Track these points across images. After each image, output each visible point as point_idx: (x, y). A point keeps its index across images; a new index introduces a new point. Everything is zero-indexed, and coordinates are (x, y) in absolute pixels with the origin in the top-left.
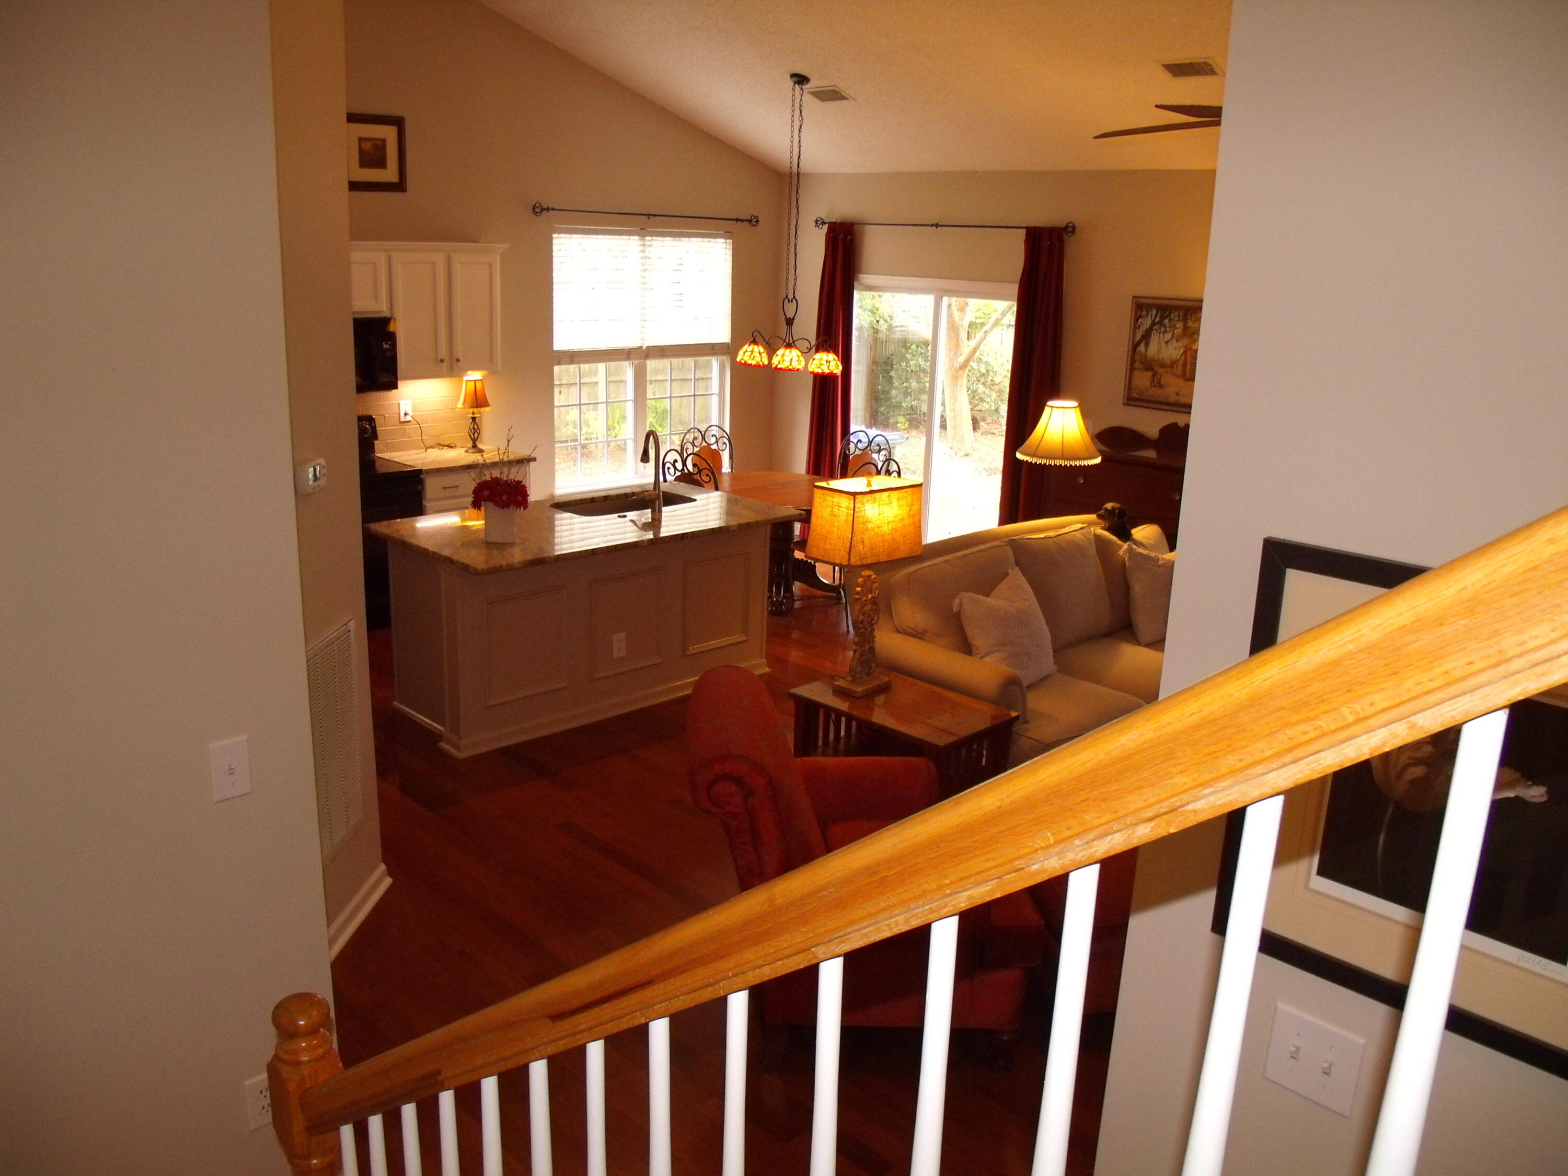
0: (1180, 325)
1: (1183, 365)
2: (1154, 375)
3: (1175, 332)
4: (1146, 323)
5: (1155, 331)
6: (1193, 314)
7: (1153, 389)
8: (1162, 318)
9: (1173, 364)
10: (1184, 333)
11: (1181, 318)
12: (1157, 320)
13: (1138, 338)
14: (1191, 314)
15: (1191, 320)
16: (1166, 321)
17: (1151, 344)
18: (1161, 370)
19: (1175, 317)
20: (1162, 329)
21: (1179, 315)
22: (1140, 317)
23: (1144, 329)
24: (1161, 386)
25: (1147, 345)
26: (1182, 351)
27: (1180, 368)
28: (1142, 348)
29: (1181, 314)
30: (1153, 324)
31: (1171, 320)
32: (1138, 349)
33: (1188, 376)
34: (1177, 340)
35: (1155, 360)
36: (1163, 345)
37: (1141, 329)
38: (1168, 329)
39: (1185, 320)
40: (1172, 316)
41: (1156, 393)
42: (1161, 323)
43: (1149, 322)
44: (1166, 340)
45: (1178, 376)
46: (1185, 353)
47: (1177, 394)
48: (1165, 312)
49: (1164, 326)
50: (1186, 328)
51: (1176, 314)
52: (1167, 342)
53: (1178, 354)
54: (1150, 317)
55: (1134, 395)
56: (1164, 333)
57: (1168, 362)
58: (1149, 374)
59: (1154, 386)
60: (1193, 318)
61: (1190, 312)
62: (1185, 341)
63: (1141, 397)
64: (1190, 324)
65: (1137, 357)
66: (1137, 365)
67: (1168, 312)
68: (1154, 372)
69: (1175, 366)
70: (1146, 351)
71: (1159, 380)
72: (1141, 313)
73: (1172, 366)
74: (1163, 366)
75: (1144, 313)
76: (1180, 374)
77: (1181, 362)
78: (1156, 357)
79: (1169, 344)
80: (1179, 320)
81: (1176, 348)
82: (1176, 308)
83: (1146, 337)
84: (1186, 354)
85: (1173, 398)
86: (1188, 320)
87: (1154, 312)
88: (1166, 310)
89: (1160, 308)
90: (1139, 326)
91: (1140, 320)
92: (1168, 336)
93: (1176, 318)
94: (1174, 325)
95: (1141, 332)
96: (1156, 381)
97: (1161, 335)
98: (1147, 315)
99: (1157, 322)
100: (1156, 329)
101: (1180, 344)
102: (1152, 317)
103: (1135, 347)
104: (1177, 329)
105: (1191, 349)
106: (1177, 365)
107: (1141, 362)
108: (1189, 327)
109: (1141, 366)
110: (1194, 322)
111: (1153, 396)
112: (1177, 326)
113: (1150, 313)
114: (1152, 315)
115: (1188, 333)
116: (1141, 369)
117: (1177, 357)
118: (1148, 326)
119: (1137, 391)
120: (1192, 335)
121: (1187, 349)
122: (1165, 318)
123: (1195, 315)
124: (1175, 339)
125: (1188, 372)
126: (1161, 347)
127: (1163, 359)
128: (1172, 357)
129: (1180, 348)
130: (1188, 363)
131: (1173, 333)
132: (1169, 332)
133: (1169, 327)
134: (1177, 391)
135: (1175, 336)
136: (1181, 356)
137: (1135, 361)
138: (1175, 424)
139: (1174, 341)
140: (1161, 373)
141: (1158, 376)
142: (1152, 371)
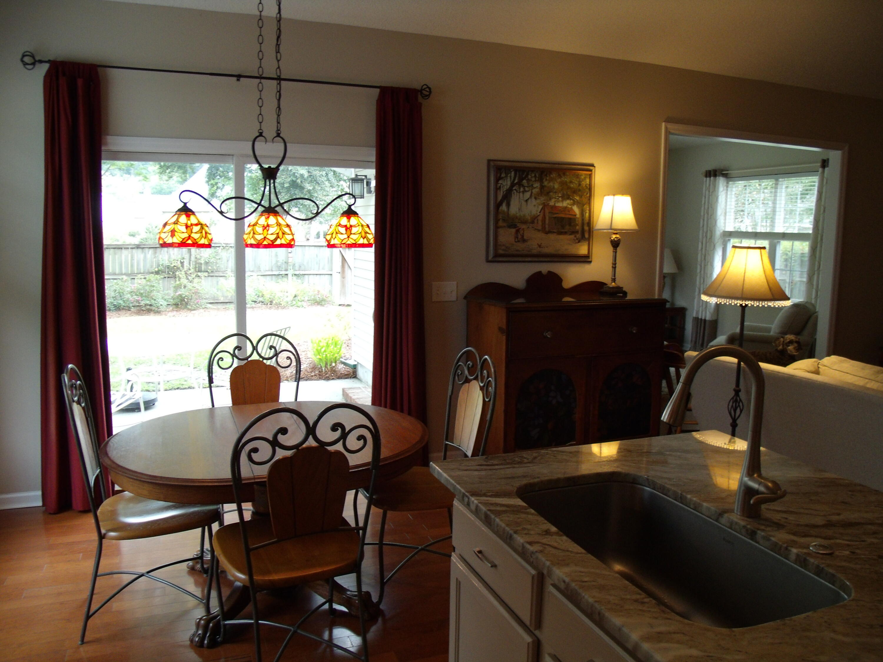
0: (537, 185)
1: (542, 221)
2: (518, 231)
3: (533, 191)
4: (506, 184)
5: (515, 191)
6: (548, 175)
7: (518, 244)
8: (521, 180)
9: (534, 220)
10: (541, 191)
11: (537, 179)
12: (516, 181)
13: (500, 198)
14: (546, 175)
15: (546, 180)
16: (525, 181)
17: (512, 203)
18: (522, 226)
19: (532, 177)
20: (522, 189)
21: (535, 176)
22: (500, 179)
23: (505, 190)
24: (524, 241)
25: (508, 205)
26: (541, 207)
27: (540, 223)
28: (504, 207)
29: (537, 176)
30: (513, 185)
31: (528, 180)
32: (500, 208)
33: (547, 229)
34: (536, 198)
35: (517, 217)
36: (524, 203)
37: (502, 189)
38: (526, 189)
39: (541, 180)
40: (530, 177)
41: (520, 246)
42: (520, 184)
43: (509, 183)
44: (525, 199)
45: (539, 230)
46: (543, 209)
47: (540, 246)
48: (523, 175)
49: (524, 187)
50: (542, 187)
51: (533, 175)
52: (527, 201)
53: (537, 211)
54: (509, 178)
55: (501, 252)
56: (524, 192)
57: (529, 218)
58: (514, 230)
59: (519, 241)
60: (547, 178)
61: (545, 173)
62: (542, 199)
63: (507, 253)
64: (546, 183)
65: (500, 216)
66: (501, 223)
67: (525, 173)
68: (518, 228)
69: (536, 221)
70: (508, 210)
71: (523, 236)
72: (500, 175)
73: (533, 222)
74: (525, 222)
75: (503, 175)
76: (540, 227)
77: (540, 218)
78: (518, 215)
79: (530, 201)
80: (535, 181)
81: (535, 206)
82: (533, 170)
83: (507, 197)
84: (544, 211)
85: (534, 252)
86: (544, 180)
87: (513, 173)
88: (523, 171)
89: (517, 170)
90: (500, 187)
91: (500, 182)
92: (527, 195)
93: (533, 179)
94: (532, 185)
95: (502, 192)
96: (520, 237)
97: (521, 194)
98: (506, 176)
99: (517, 183)
100: (515, 190)
101: (538, 201)
102: (511, 178)
103: (498, 205)
104: (535, 188)
105: (548, 205)
106: (538, 220)
107: (504, 220)
108: (545, 186)
109: (505, 224)
110: (550, 181)
111: (517, 250)
112: (535, 186)
113: (509, 175)
114: (511, 177)
115: (545, 192)
116: (504, 227)
117: (537, 214)
118: (508, 187)
119: (503, 248)
120: (548, 193)
121: (545, 206)
122: (523, 179)
123: (550, 176)
124: (533, 197)
125: (547, 226)
126: (521, 206)
127: (524, 216)
128: (532, 214)
129: (539, 205)
130: (547, 218)
131: (532, 193)
132: (528, 191)
133: (527, 187)
134: (539, 244)
135: (533, 194)
136: (540, 212)
137: (499, 220)
138: (540, 273)
139: (533, 199)
140: (523, 229)
141: (521, 232)
142: (515, 228)
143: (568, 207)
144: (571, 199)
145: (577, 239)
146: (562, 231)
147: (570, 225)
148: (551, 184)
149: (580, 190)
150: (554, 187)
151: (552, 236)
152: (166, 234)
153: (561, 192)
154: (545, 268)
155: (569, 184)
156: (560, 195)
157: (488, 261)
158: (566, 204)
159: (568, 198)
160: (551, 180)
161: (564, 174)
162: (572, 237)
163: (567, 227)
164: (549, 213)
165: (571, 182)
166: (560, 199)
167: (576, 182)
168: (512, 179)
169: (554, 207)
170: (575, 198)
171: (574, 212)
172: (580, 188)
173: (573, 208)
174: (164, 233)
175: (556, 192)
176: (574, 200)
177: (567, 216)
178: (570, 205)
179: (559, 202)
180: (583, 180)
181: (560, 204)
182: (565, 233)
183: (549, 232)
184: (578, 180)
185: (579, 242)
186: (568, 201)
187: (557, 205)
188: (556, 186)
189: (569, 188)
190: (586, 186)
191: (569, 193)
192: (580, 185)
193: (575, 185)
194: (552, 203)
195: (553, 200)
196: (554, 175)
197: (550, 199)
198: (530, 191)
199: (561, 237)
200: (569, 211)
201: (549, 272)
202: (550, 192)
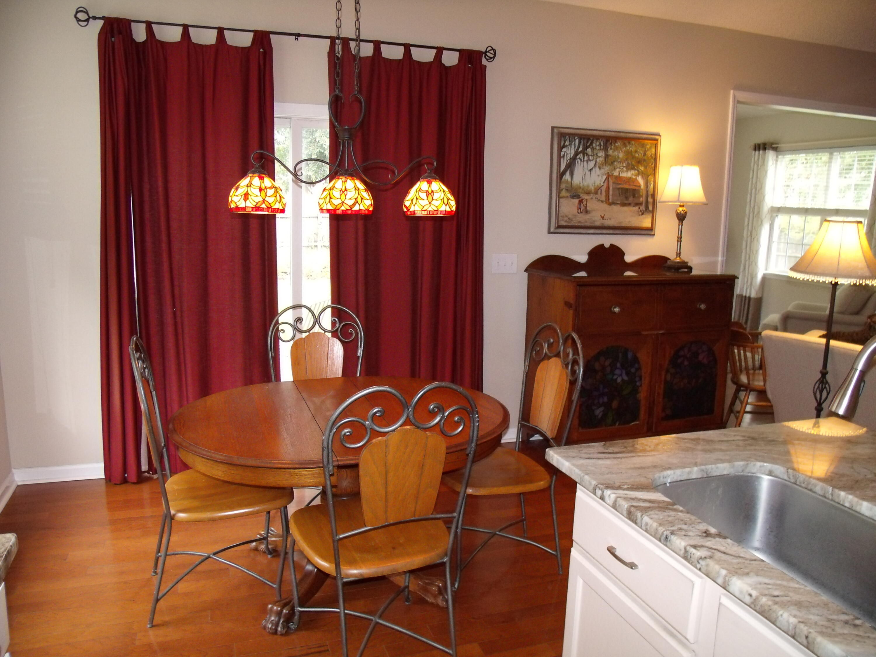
0: (601, 154)
1: (606, 191)
2: (581, 202)
3: (598, 160)
4: (569, 152)
5: (579, 160)
6: (613, 144)
7: (581, 215)
8: (586, 148)
9: (597, 190)
10: (605, 160)
11: (602, 147)
12: (580, 149)
13: (563, 167)
14: (611, 143)
15: (611, 149)
16: (589, 150)
17: (576, 172)
18: (585, 197)
19: (596, 145)
20: (586, 158)
21: (600, 145)
22: (564, 146)
23: (569, 158)
24: (587, 212)
25: (572, 174)
26: (604, 177)
27: (604, 193)
28: (567, 177)
29: (602, 144)
30: (577, 154)
31: (593, 149)
32: (564, 178)
33: (610, 201)
34: (600, 168)
35: (580, 188)
36: (588, 173)
38: (591, 158)
39: (606, 149)
40: (594, 145)
41: (583, 219)
42: (584, 152)
43: (573, 152)
44: (589, 169)
45: (602, 202)
46: (607, 179)
47: (603, 218)
48: (587, 143)
49: (588, 155)
50: (607, 156)
51: (598, 144)
52: (590, 170)
53: (601, 181)
54: (573, 146)
55: (563, 223)
56: (588, 161)
57: (593, 188)
58: (576, 201)
59: (581, 212)
60: (612, 147)
61: (610, 142)
62: (607, 169)
63: (569, 224)
64: (610, 152)
65: (563, 186)
66: (564, 193)
67: (590, 141)
68: (580, 199)
69: (599, 192)
70: (572, 179)
71: (586, 207)
72: (565, 143)
73: (596, 193)
74: (588, 193)
75: (567, 143)
76: (603, 198)
77: (604, 189)
78: (581, 185)
79: (593, 170)
80: (600, 149)
81: (599, 175)
82: (598, 138)
83: (571, 166)
84: (608, 181)
85: (598, 224)
86: (609, 149)
87: (577, 141)
88: (588, 139)
89: (582, 137)
90: (564, 156)
91: (564, 150)
92: (591, 164)
93: (598, 148)
94: (597, 154)
95: (565, 161)
96: (583, 208)
97: (585, 163)
98: (570, 144)
99: (581, 152)
100: (580, 159)
101: (602, 171)
103: (561, 175)
104: (599, 157)
105: (612, 175)
106: (601, 190)
107: (567, 190)
108: (610, 155)
109: (568, 195)
110: (614, 151)
111: (580, 222)
112: (599, 155)
113: (573, 143)
114: (575, 145)
115: (609, 161)
116: (567, 197)
117: (600, 184)
118: (572, 155)
119: (566, 219)
120: (612, 163)
121: (609, 176)
122: (587, 147)
123: (615, 144)
124: (597, 167)
125: (610, 197)
126: (585, 175)
127: (588, 186)
128: (596, 184)
129: (603, 175)
130: (611, 188)
131: (596, 161)
132: (592, 160)
133: (591, 156)
134: (603, 216)
135: (597, 164)
136: (604, 182)
137: (562, 190)
138: (602, 246)
139: (597, 169)
140: (587, 200)
141: (585, 203)
142: (578, 198)
143: (633, 178)
144: (635, 169)
145: (641, 211)
146: (626, 202)
147: (634, 196)
148: (616, 153)
149: (645, 160)
150: (618, 157)
151: (616, 208)
152: (239, 198)
153: (626, 162)
154: (607, 241)
155: (633, 154)
156: (624, 165)
157: (549, 232)
158: (630, 174)
159: (633, 168)
160: (617, 148)
161: (629, 143)
162: (636, 208)
163: (631, 199)
164: (613, 183)
165: (636, 151)
166: (625, 169)
167: (641, 152)
168: (576, 147)
169: (618, 178)
170: (640, 168)
171: (639, 183)
172: (645, 157)
173: (637, 178)
174: (237, 196)
175: (620, 162)
176: (638, 171)
177: (632, 187)
178: (635, 176)
179: (623, 172)
180: (648, 150)
181: (624, 175)
182: (629, 204)
183: (613, 203)
184: (643, 149)
185: (643, 214)
186: (633, 172)
187: (621, 175)
188: (621, 155)
189: (634, 157)
190: (651, 156)
191: (633, 163)
192: (645, 154)
193: (640, 155)
194: (616, 173)
195: (618, 170)
196: (619, 144)
197: (615, 169)
198: (595, 160)
199: (625, 209)
200: (633, 182)
201: (612, 246)
202: (614, 161)
